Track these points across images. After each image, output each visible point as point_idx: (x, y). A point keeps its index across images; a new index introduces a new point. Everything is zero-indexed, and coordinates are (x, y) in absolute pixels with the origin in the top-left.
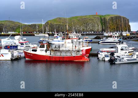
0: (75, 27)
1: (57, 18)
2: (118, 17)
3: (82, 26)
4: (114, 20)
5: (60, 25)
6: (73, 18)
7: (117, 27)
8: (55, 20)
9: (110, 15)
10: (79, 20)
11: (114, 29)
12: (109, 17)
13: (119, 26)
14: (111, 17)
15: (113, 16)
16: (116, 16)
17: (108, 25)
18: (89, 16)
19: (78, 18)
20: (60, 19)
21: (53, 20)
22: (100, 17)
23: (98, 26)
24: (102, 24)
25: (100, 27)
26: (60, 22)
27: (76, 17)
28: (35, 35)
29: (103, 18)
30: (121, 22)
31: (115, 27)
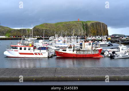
0: (61, 32)
1: (44, 24)
2: (98, 23)
3: (66, 31)
4: (95, 26)
5: (46, 30)
6: (58, 23)
7: (97, 32)
8: (42, 25)
9: (91, 21)
10: (64, 26)
11: (95, 33)
12: (90, 23)
13: (99, 31)
14: (92, 23)
15: (93, 22)
16: (96, 22)
17: (89, 30)
18: (72, 22)
19: (63, 24)
20: (47, 24)
21: (40, 25)
22: (82, 23)
23: (81, 31)
24: (84, 29)
25: (82, 32)
26: (47, 27)
27: (61, 23)
28: (25, 39)
29: (84, 24)
30: (101, 27)
31: (96, 32)
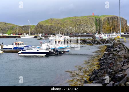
0: (67, 28)
1: (50, 19)
2: (115, 17)
3: (75, 27)
4: (110, 21)
5: (51, 26)
6: (66, 19)
7: (113, 29)
8: (46, 21)
9: (105, 15)
10: (72, 21)
12: (105, 17)
13: (116, 27)
14: (107, 18)
15: (109, 17)
16: (112, 16)
17: (103, 26)
18: (83, 17)
19: (71, 19)
20: (52, 20)
22: (95, 17)
23: (92, 27)
24: (96, 25)
25: (94, 28)
26: (52, 23)
28: (21, 37)
29: (98, 18)
30: (118, 22)
31: (111, 29)
